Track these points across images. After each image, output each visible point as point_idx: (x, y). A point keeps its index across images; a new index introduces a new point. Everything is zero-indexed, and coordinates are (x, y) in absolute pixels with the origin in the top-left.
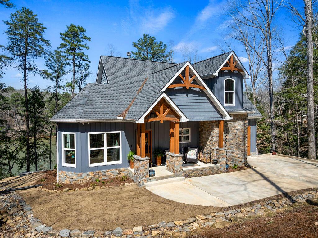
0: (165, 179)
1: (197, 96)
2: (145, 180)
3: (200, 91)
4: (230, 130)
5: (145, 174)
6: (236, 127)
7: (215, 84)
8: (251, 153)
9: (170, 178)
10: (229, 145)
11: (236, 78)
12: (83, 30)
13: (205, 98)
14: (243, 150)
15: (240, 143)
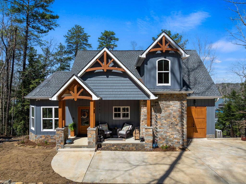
0: (78, 148)
1: (119, 77)
2: (59, 146)
3: (122, 73)
4: (162, 110)
5: (60, 141)
6: (171, 107)
7: (145, 65)
8: (207, 135)
9: (84, 148)
10: (162, 125)
11: (171, 58)
12: (113, 34)
13: (128, 79)
14: (181, 131)
15: (176, 123)
